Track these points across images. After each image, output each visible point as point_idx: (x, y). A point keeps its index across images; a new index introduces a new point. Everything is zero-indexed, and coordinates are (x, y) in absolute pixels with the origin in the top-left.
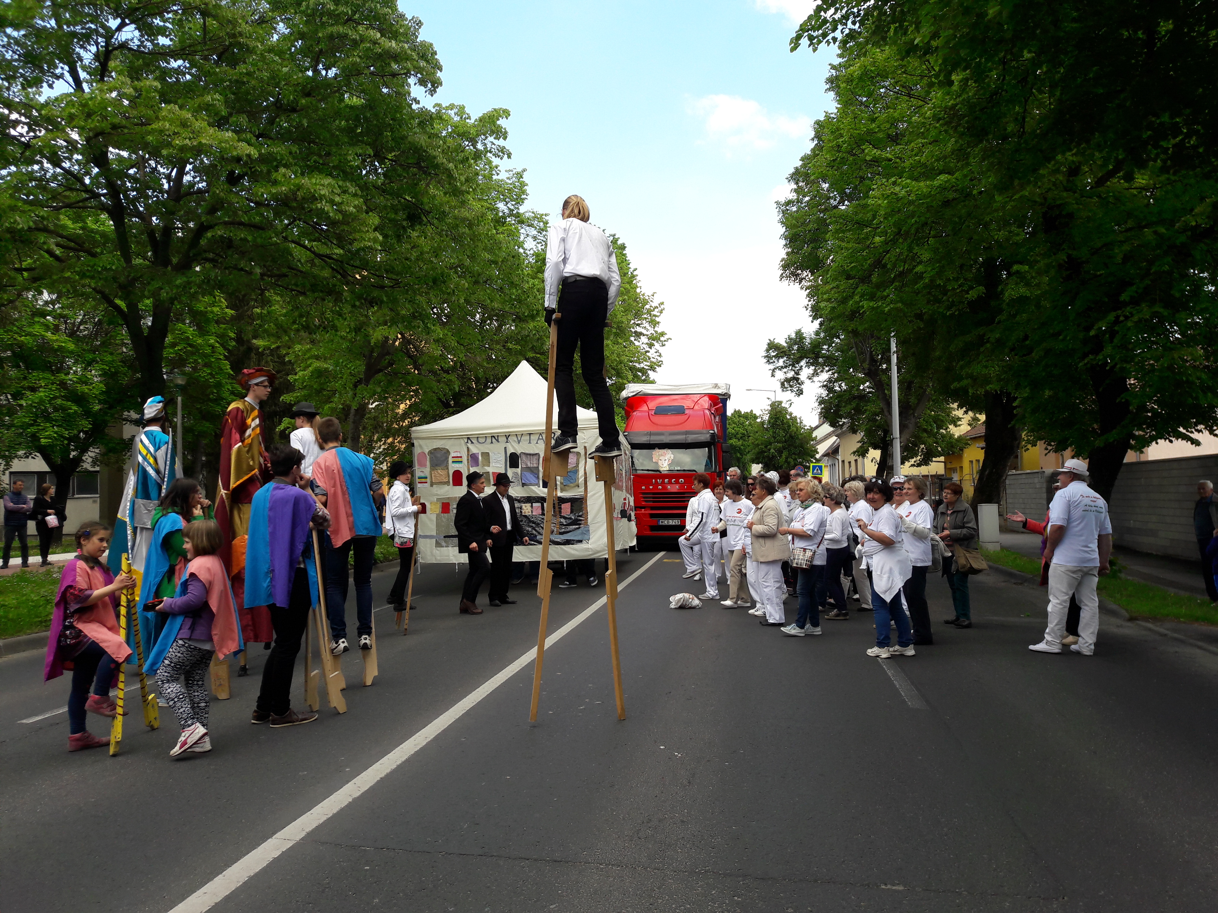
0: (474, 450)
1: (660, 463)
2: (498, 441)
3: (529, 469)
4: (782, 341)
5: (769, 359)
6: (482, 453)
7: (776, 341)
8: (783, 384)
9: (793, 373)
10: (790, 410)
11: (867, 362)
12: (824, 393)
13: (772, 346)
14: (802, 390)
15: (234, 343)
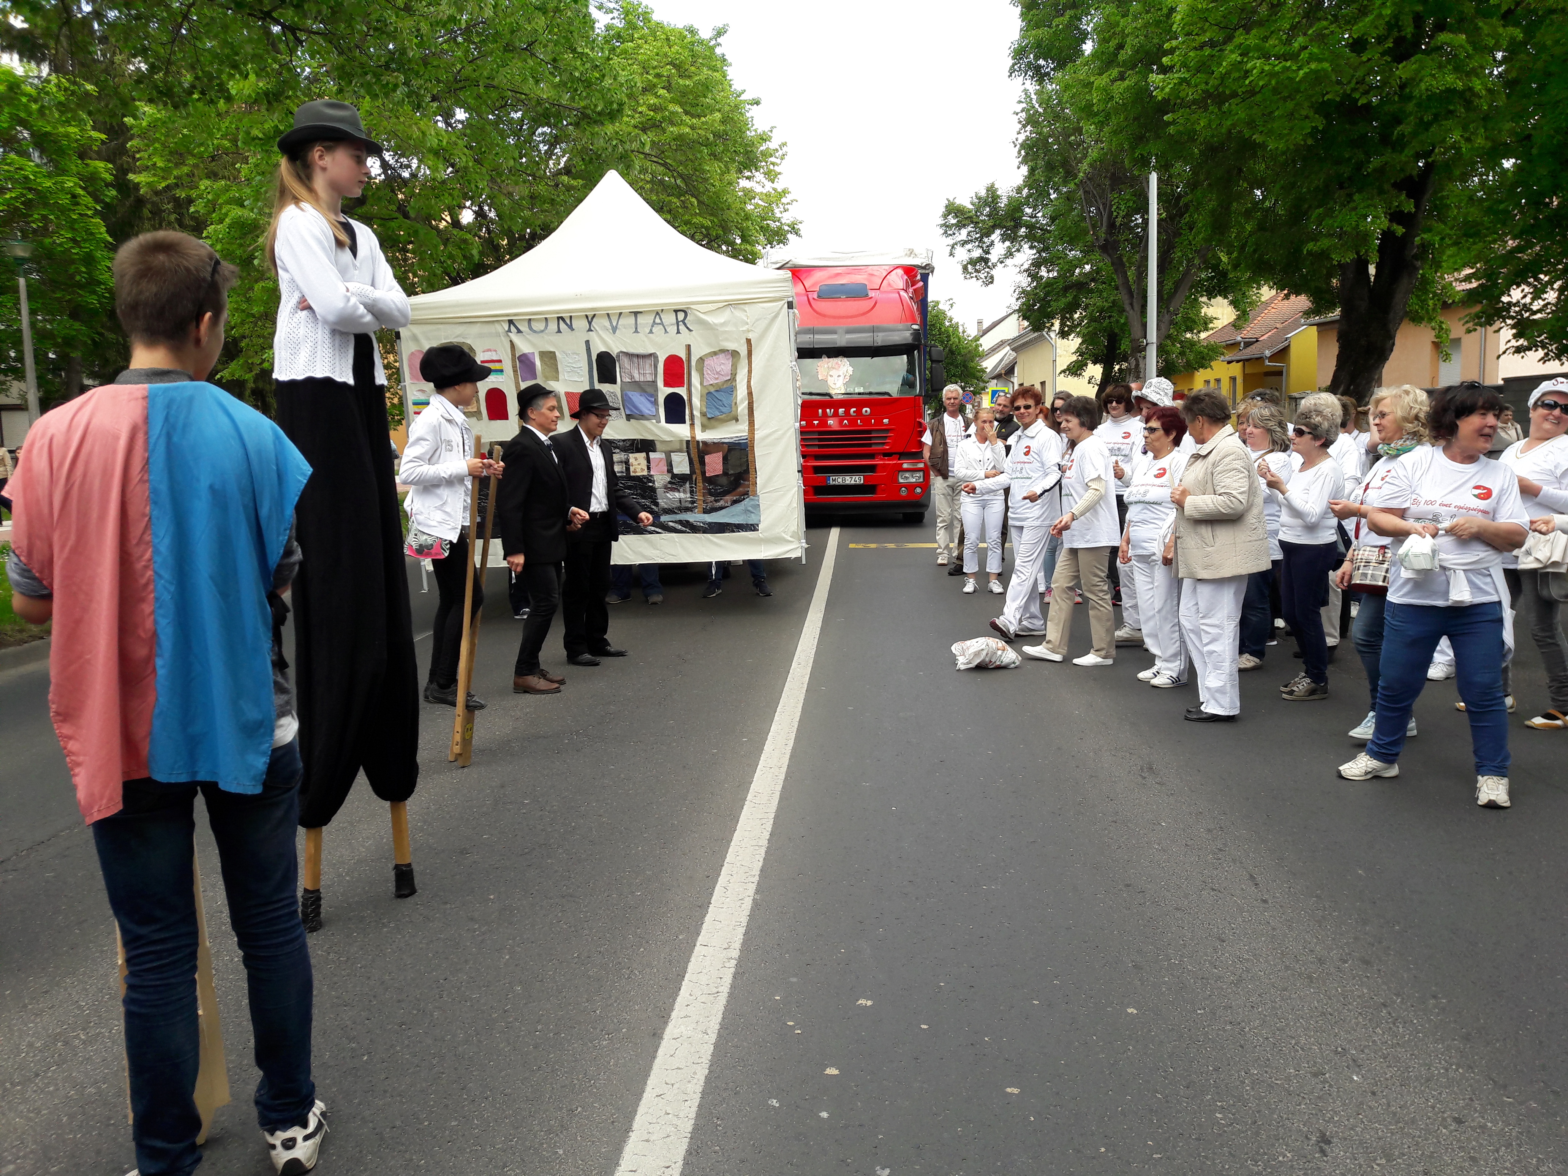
0: (524, 347)
1: (830, 381)
2: (570, 327)
3: (637, 385)
4: (965, 201)
5: (946, 228)
6: (543, 354)
7: (958, 202)
8: (965, 268)
9: (980, 251)
10: (949, 314)
11: (1104, 229)
12: (1025, 281)
13: (952, 209)
14: (992, 277)
15: (114, 193)
